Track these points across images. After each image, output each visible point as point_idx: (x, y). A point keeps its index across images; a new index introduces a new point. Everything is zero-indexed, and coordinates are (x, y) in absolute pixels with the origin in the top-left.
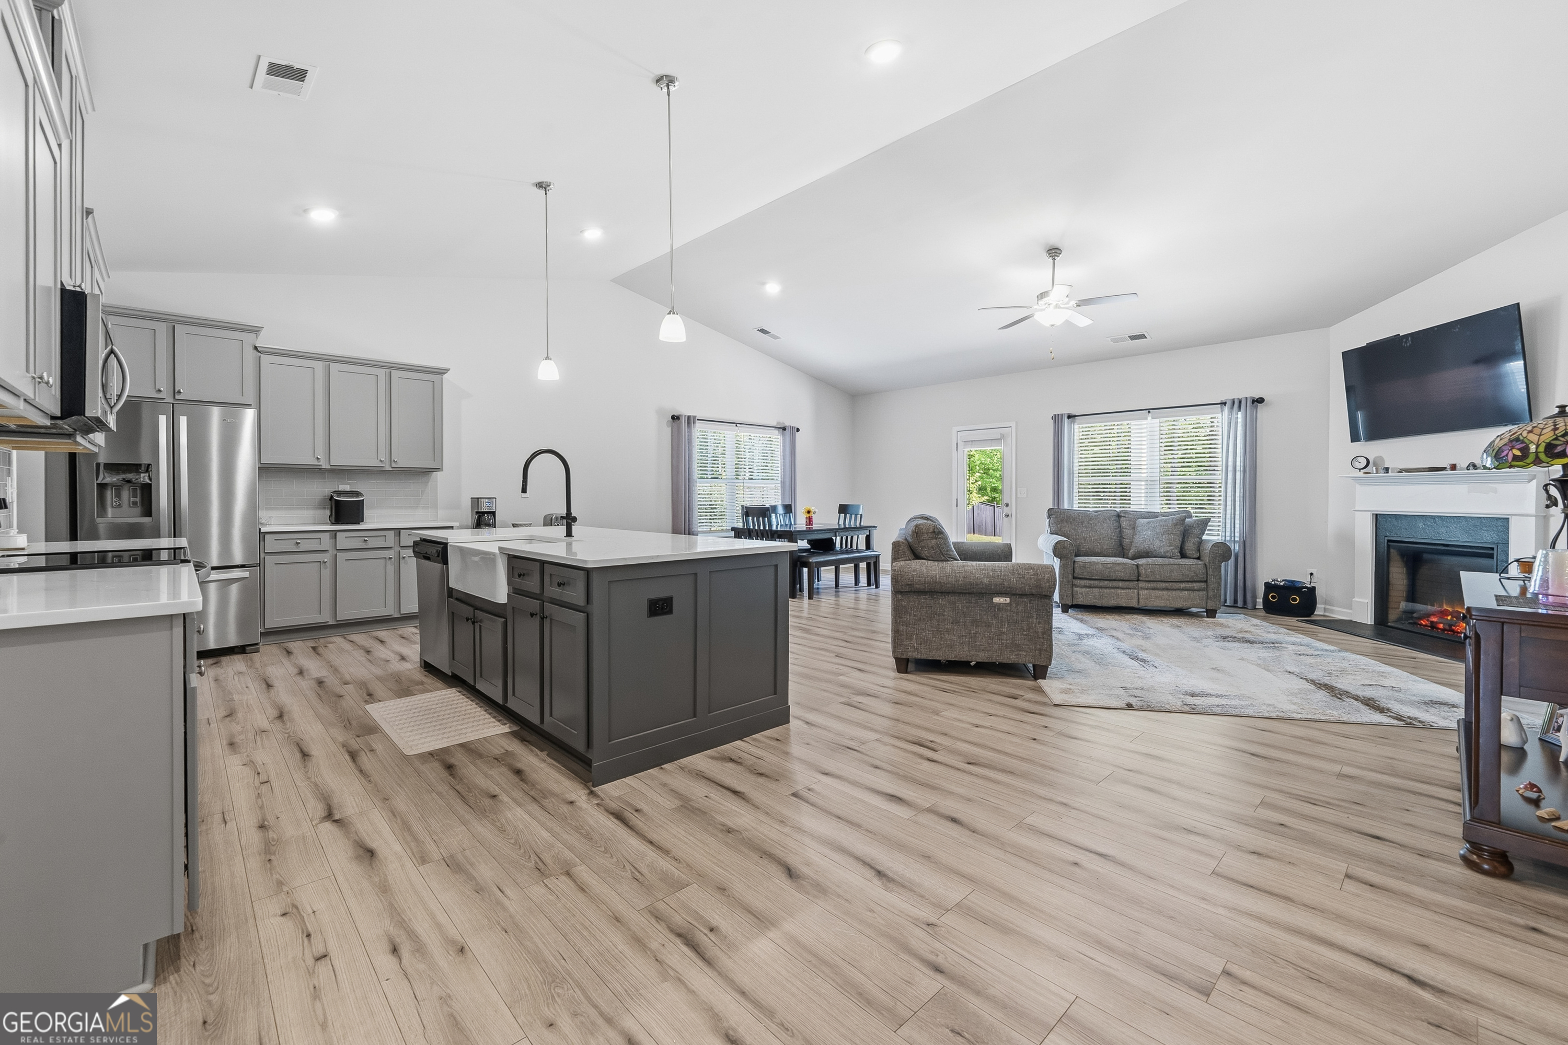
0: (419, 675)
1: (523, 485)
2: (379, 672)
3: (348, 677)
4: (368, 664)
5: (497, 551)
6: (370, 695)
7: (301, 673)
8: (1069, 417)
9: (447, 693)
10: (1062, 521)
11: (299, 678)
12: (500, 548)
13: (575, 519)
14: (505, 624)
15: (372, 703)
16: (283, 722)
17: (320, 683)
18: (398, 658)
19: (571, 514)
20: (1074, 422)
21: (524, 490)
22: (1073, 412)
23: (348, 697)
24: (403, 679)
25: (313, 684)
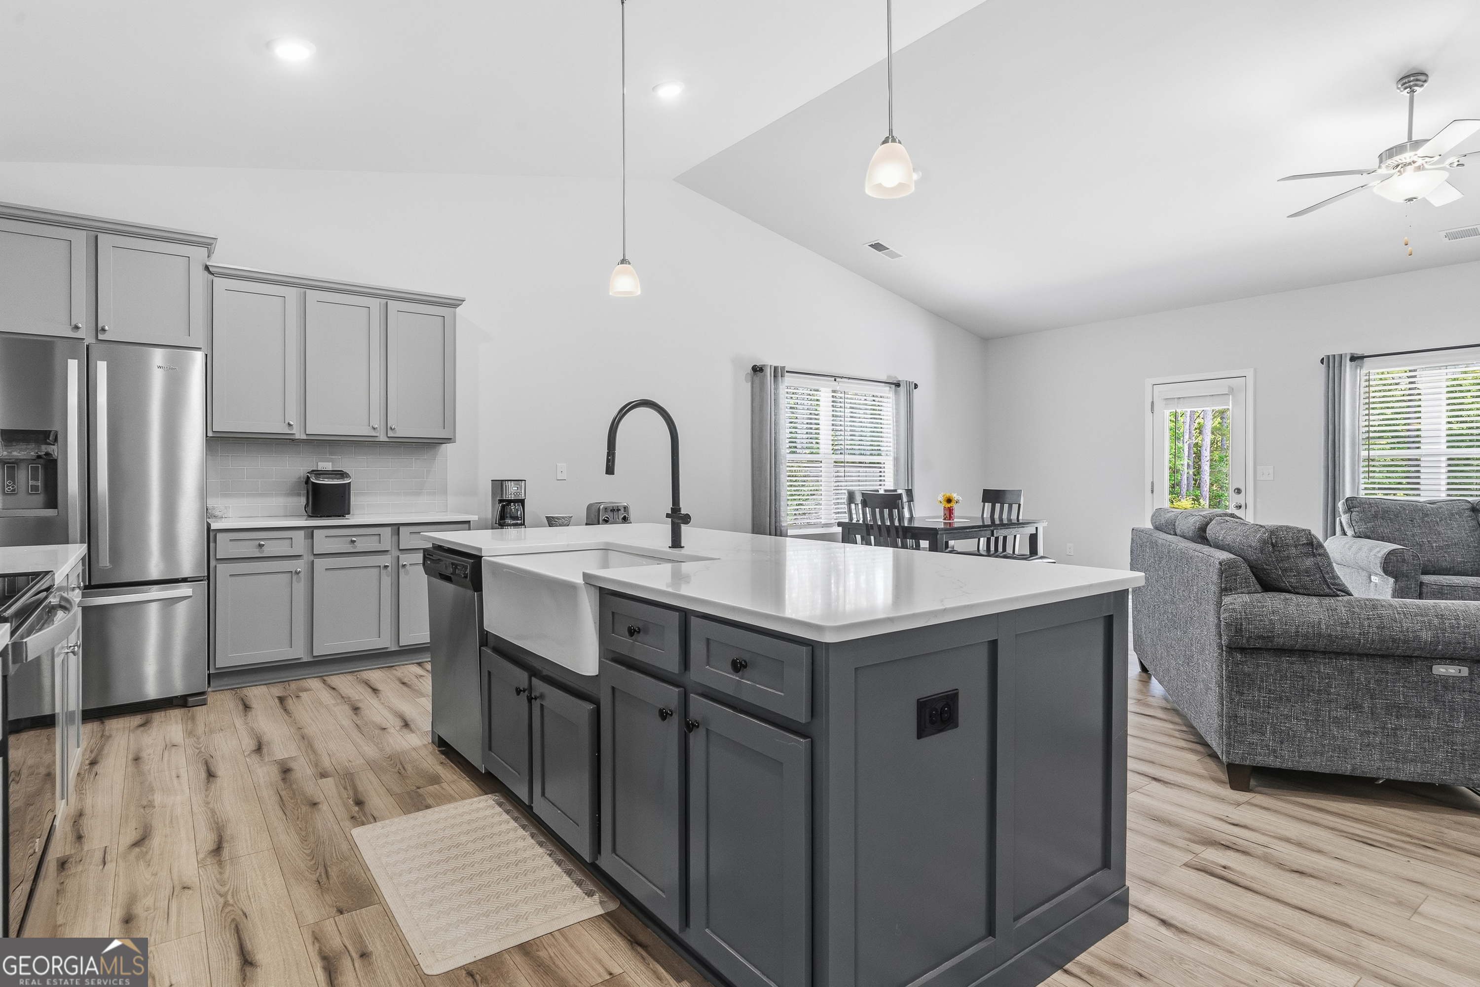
0: (432, 762)
1: (608, 461)
2: (371, 751)
3: (326, 763)
4: (355, 734)
5: (579, 580)
6: (359, 803)
7: (259, 749)
8: (1353, 358)
9: (481, 805)
10: (1375, 516)
11: (255, 758)
12: (586, 576)
13: (687, 519)
14: (597, 715)
15: (363, 824)
16: (220, 863)
17: (286, 771)
18: (398, 723)
19: (680, 509)
20: (1361, 367)
21: (610, 470)
22: (1359, 352)
23: (324, 807)
24: (409, 767)
25: (274, 772)
